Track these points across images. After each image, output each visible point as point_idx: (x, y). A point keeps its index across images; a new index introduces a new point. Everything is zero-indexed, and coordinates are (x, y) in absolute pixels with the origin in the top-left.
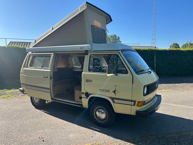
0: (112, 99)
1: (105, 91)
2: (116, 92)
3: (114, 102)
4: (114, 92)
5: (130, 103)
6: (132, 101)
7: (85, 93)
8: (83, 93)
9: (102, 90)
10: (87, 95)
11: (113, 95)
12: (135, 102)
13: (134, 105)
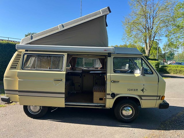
0: (140, 96)
1: (133, 90)
2: (144, 90)
3: (142, 99)
4: (143, 90)
5: (155, 98)
6: (157, 96)
7: (111, 94)
8: (109, 94)
9: (130, 90)
10: (113, 95)
11: (141, 93)
12: (160, 96)
13: (159, 99)
